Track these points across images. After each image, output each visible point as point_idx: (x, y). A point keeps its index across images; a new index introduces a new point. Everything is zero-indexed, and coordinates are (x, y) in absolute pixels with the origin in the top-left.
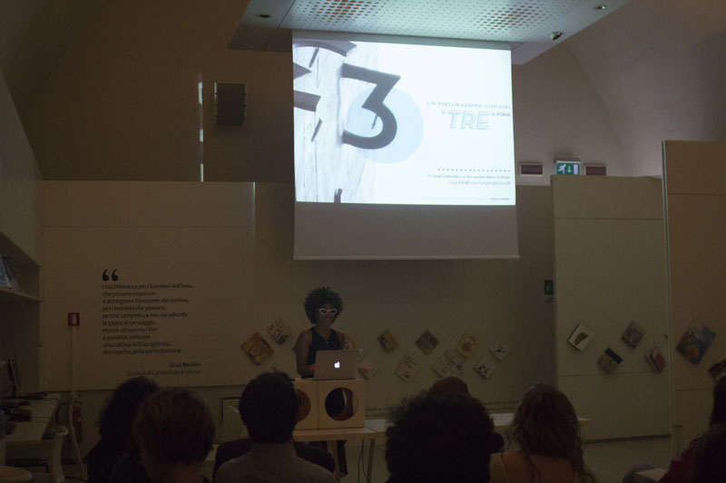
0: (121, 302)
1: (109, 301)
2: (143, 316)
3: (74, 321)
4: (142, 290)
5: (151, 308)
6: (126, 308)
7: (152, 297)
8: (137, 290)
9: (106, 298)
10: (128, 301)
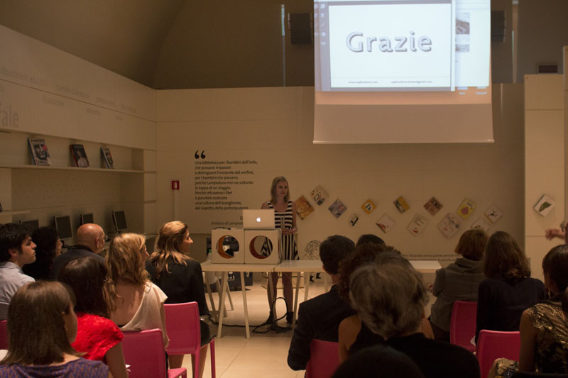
0: (208, 173)
1: (199, 173)
2: (223, 183)
3: (176, 186)
4: (222, 165)
5: (227, 178)
6: (211, 178)
7: (229, 170)
8: (218, 165)
9: (198, 170)
10: (211, 173)
